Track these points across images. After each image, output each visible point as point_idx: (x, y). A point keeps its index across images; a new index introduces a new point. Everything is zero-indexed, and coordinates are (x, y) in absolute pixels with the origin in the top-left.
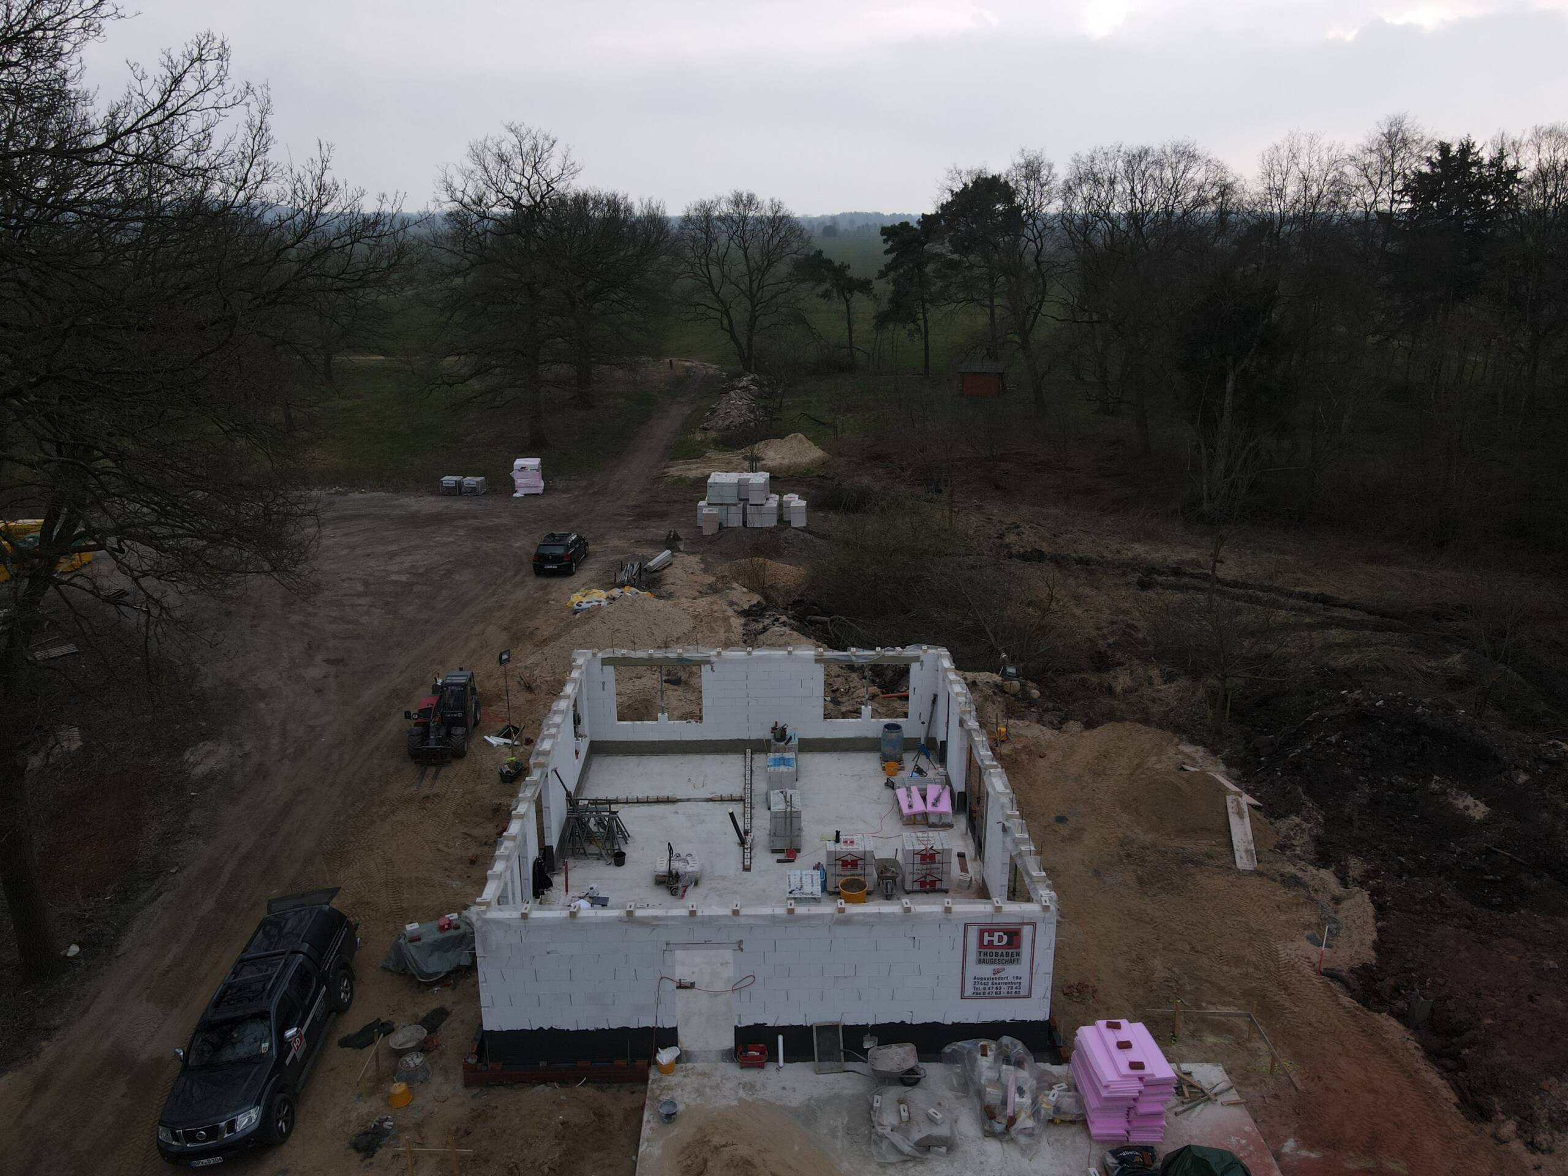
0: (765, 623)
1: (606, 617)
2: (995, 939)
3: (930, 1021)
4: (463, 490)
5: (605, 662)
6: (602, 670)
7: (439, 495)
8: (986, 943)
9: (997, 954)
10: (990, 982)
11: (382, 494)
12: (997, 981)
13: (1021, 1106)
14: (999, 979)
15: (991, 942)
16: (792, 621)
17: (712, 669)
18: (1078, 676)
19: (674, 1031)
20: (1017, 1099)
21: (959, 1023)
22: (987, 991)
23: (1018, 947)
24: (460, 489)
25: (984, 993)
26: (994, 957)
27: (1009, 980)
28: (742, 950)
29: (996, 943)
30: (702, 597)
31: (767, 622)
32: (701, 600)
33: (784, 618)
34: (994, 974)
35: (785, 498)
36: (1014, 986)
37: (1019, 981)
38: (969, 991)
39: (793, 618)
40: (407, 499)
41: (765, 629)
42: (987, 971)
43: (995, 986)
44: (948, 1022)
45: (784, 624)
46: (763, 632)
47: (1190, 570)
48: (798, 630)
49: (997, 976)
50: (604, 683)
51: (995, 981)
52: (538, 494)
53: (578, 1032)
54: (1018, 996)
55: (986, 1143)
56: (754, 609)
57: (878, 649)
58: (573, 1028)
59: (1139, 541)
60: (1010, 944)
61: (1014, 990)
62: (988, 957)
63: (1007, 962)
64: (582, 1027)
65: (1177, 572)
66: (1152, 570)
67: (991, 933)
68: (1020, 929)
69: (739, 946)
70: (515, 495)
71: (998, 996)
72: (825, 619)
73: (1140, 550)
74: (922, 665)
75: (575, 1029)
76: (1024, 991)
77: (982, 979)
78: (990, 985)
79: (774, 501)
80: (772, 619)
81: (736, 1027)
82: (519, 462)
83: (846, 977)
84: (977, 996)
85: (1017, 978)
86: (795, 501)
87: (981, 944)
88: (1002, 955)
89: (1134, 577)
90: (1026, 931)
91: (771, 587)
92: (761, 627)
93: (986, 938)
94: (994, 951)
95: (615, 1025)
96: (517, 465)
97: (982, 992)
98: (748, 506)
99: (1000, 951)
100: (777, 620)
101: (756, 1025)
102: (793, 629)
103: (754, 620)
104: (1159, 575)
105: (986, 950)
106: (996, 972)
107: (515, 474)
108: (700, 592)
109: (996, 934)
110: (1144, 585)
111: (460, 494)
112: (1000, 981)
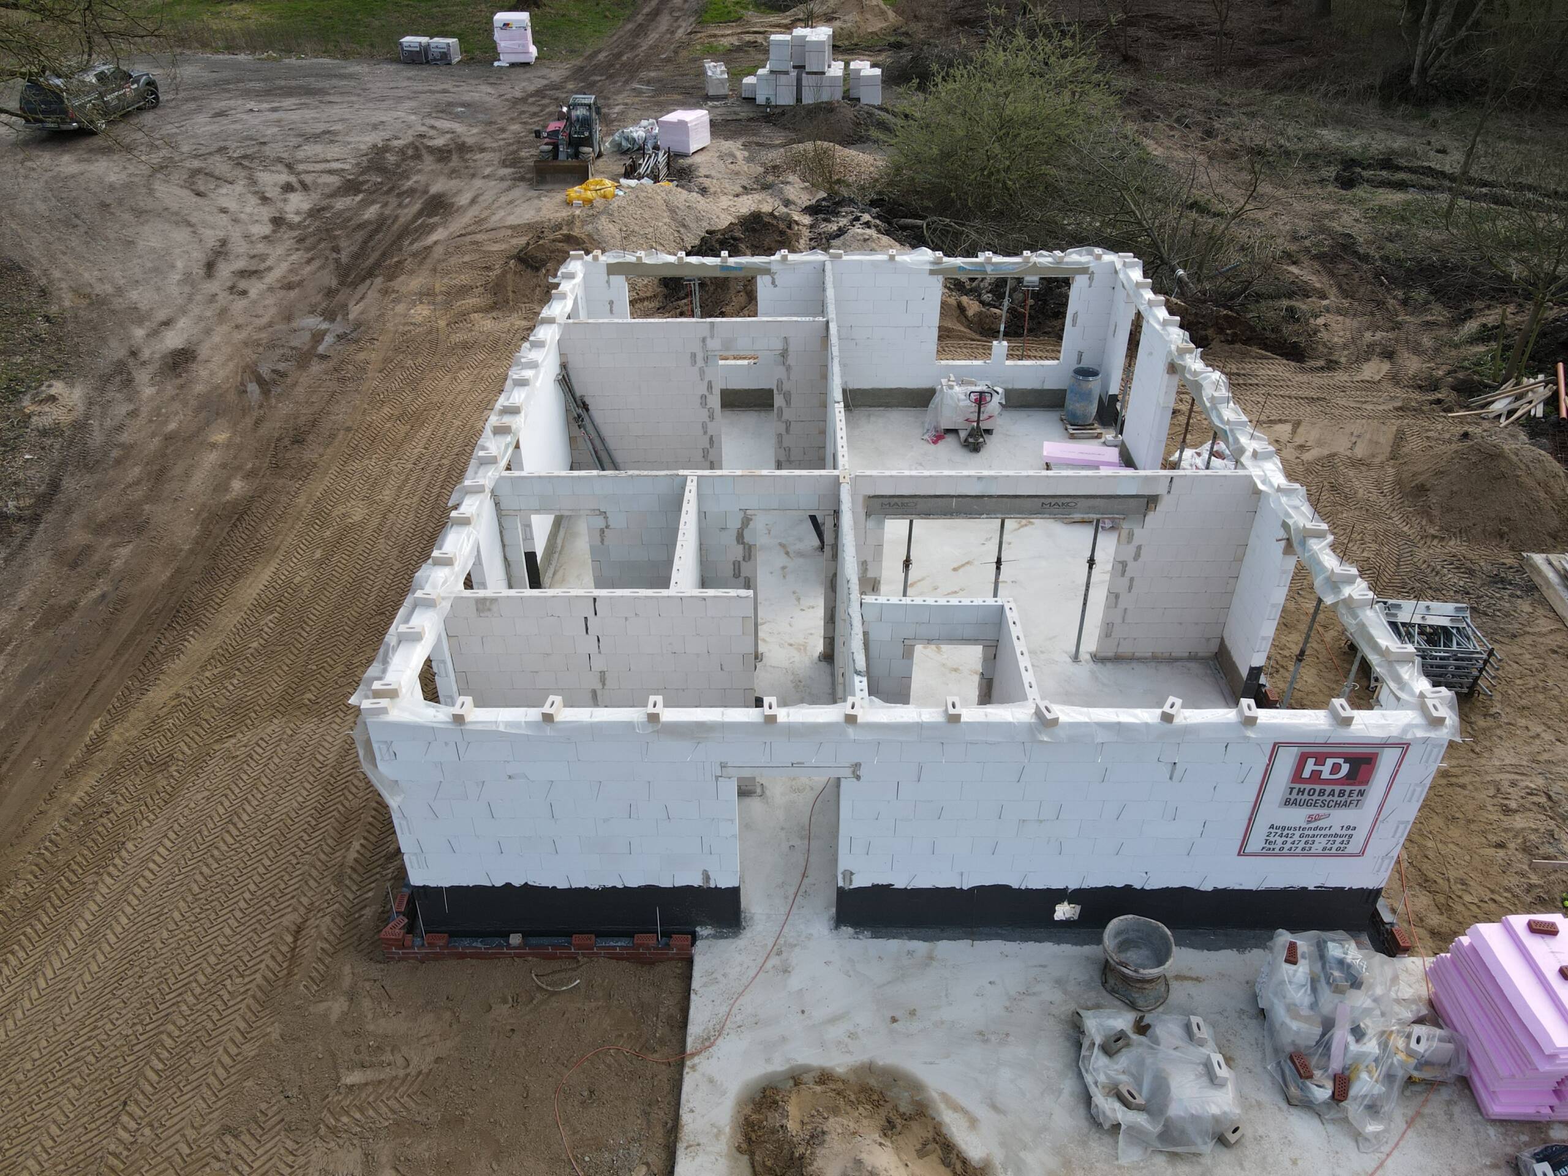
0: (841, 224)
1: (616, 214)
2: (1326, 771)
3: (1176, 884)
4: (430, 57)
5: (613, 269)
6: (608, 282)
7: (397, 61)
8: (1306, 774)
9: (1322, 792)
10: (1297, 833)
11: (327, 60)
12: (1311, 833)
13: (1360, 1057)
14: (1316, 829)
15: (1316, 776)
16: (878, 221)
17: (773, 283)
18: (1285, 303)
19: (733, 895)
20: (1354, 1047)
21: (1225, 890)
22: (1287, 846)
23: (1366, 781)
24: (426, 57)
25: (1281, 849)
26: (1315, 797)
27: (1333, 832)
28: (858, 778)
29: (1326, 774)
30: (747, 194)
31: (843, 222)
32: (745, 197)
33: (866, 217)
34: (1309, 822)
35: (853, 65)
36: (1339, 840)
37: (1350, 832)
38: (1256, 843)
39: (878, 217)
40: (358, 68)
41: (841, 232)
42: (1297, 816)
43: (1304, 840)
44: (1208, 887)
45: (867, 225)
46: (838, 236)
47: (1403, 162)
48: (887, 233)
49: (1313, 825)
50: (611, 303)
51: (1306, 832)
52: (528, 64)
53: (570, 891)
54: (1341, 853)
55: (1291, 1118)
56: (824, 203)
57: (1027, 253)
58: (562, 885)
59: (1325, 126)
60: (1351, 778)
61: (1337, 845)
62: (1306, 796)
63: (1338, 805)
64: (575, 885)
65: (1387, 163)
66: (1349, 163)
67: (1320, 759)
68: (1376, 754)
69: (854, 772)
70: (496, 64)
71: (1306, 853)
72: (919, 222)
73: (1331, 136)
74: (1091, 279)
75: (565, 886)
76: (1354, 847)
77: (1284, 828)
78: (1296, 837)
79: (836, 69)
80: (851, 217)
81: (841, 892)
82: (501, 17)
83: (1041, 821)
84: (1268, 852)
85: (1348, 828)
86: (864, 67)
87: (1297, 776)
88: (1332, 794)
89: (1331, 172)
90: (1387, 760)
91: (839, 181)
92: (835, 228)
93: (1310, 766)
94: (1318, 787)
95: (633, 883)
96: (498, 20)
97: (1277, 847)
98: (804, 75)
99: (1329, 788)
100: (857, 219)
101: (876, 888)
102: (879, 232)
103: (825, 220)
104: (1363, 169)
105: (1302, 786)
106: (1311, 819)
107: (498, 35)
108: (744, 188)
109: (1330, 762)
110: (1347, 183)
111: (428, 62)
112: (1316, 833)
